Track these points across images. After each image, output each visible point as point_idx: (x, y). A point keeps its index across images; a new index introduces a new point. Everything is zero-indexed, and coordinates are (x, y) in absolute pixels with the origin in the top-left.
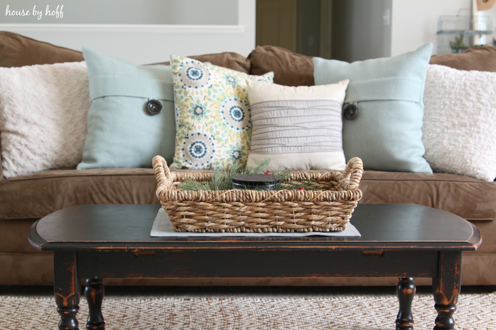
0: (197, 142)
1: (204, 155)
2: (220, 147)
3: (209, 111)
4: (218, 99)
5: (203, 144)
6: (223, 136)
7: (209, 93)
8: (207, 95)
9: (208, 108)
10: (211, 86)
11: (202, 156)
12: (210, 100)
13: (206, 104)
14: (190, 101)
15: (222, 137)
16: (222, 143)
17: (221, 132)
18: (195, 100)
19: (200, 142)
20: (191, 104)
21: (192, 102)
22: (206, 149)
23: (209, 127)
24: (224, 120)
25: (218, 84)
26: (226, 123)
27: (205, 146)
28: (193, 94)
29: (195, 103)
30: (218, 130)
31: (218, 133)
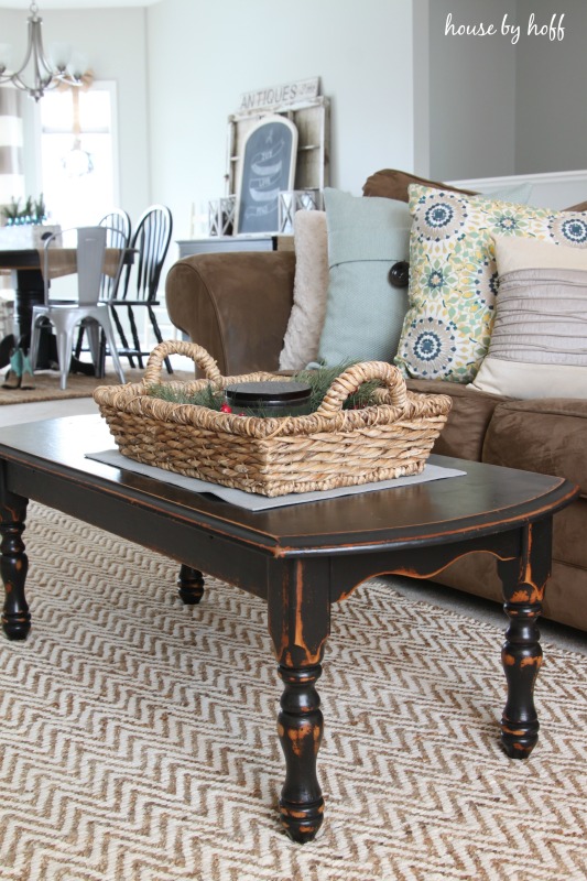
0: (426, 334)
1: (436, 355)
2: (464, 342)
3: (453, 280)
4: (472, 259)
5: (435, 337)
6: (472, 322)
7: (458, 249)
8: (453, 252)
9: (451, 275)
10: (463, 236)
11: (433, 358)
12: (457, 260)
13: (449, 269)
14: (426, 264)
15: (469, 326)
16: (468, 335)
17: (468, 317)
18: (433, 262)
19: (431, 334)
20: (427, 269)
21: (428, 265)
22: (439, 345)
23: (449, 308)
24: (476, 296)
25: (478, 232)
26: (479, 301)
27: (438, 340)
28: (431, 251)
29: (432, 266)
30: (463, 313)
31: (463, 318)
